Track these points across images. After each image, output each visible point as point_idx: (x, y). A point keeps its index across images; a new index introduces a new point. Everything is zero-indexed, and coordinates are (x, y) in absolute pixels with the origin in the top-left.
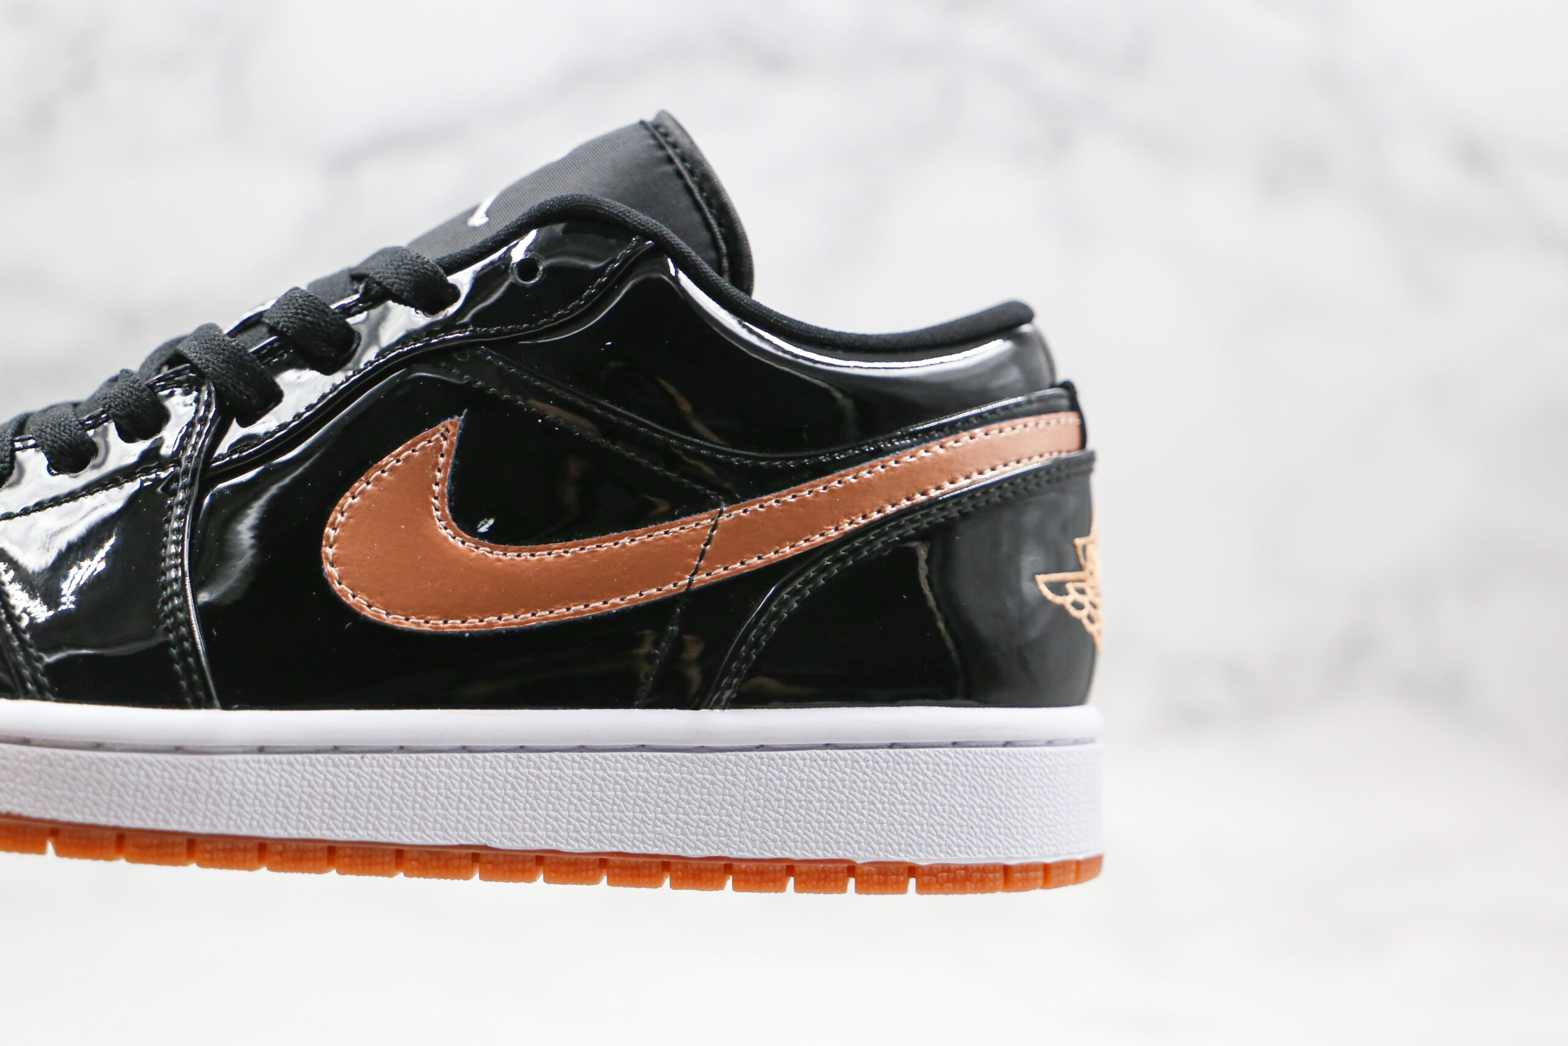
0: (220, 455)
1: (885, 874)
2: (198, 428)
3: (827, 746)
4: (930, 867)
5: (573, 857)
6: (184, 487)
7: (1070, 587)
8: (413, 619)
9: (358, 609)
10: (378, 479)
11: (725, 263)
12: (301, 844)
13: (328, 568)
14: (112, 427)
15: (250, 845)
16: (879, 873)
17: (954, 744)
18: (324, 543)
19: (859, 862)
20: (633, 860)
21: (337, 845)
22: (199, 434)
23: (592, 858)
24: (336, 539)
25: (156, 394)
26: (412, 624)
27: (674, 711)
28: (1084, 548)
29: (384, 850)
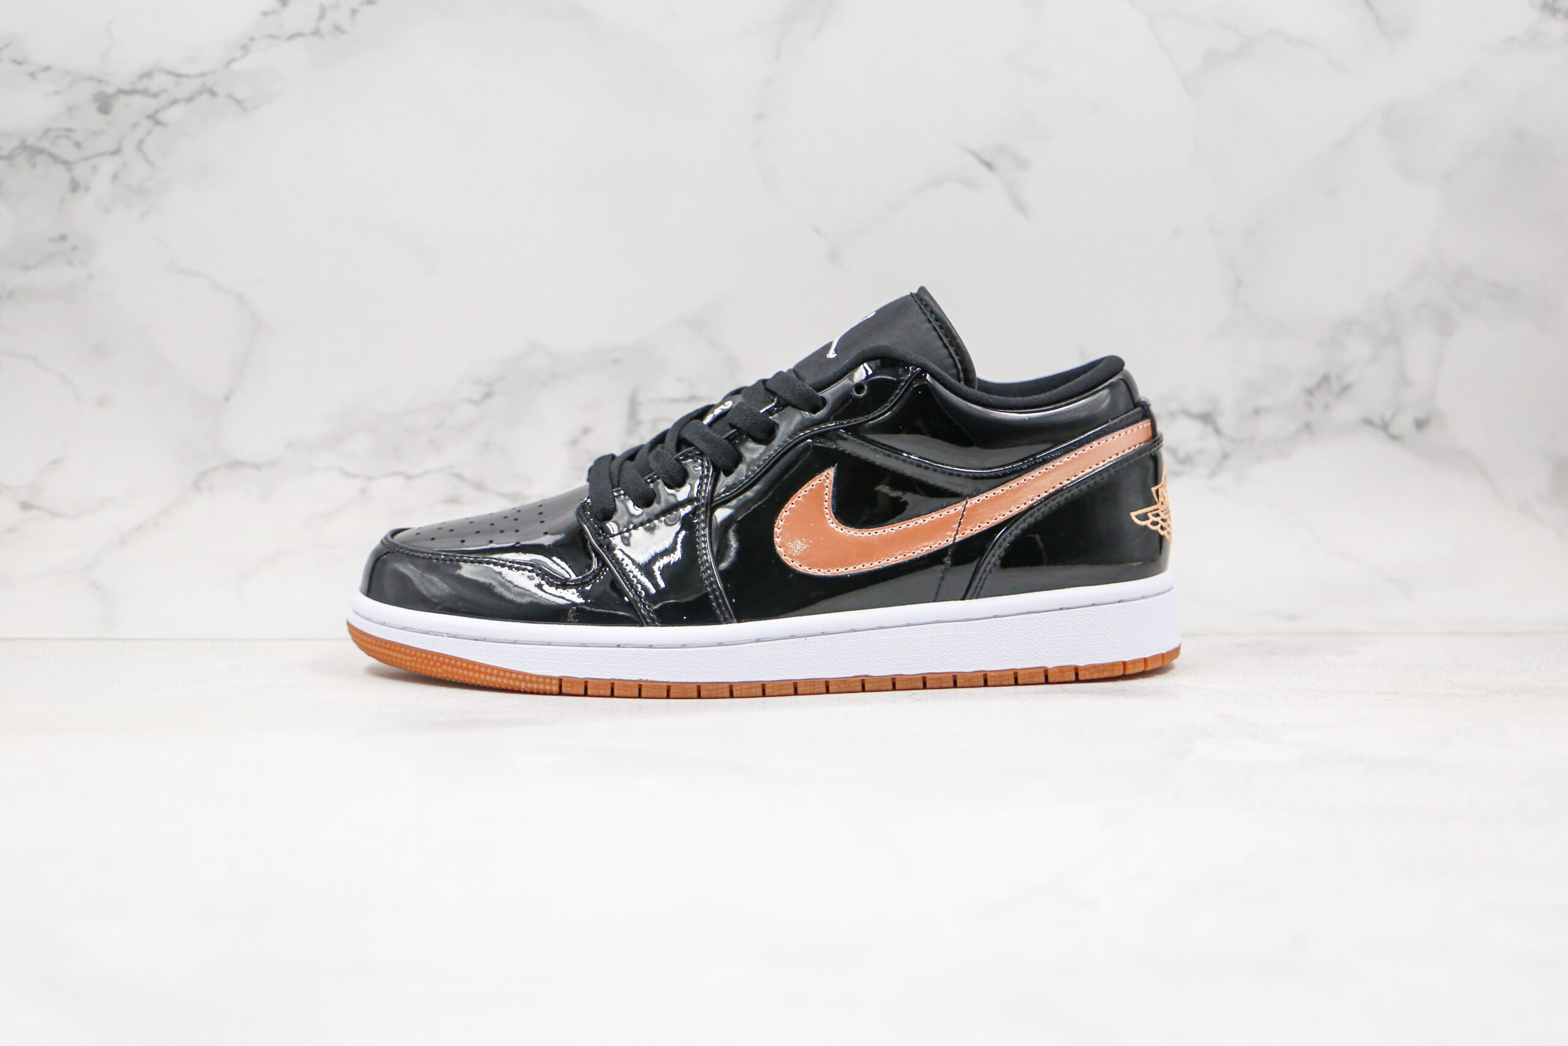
0: (718, 494)
1: (1063, 672)
2: (705, 481)
3: (1029, 613)
4: (1085, 666)
5: (910, 677)
6: (703, 513)
7: (1150, 515)
8: (822, 570)
9: (795, 568)
10: (797, 501)
11: (962, 375)
12: (782, 683)
13: (778, 549)
14: (660, 481)
15: (758, 685)
16: (1060, 672)
17: (1093, 605)
18: (775, 536)
19: (1049, 667)
20: (939, 675)
21: (798, 681)
22: (706, 484)
23: (919, 676)
24: (780, 534)
25: (680, 463)
26: (823, 572)
27: (952, 601)
28: (1157, 491)
29: (820, 682)
